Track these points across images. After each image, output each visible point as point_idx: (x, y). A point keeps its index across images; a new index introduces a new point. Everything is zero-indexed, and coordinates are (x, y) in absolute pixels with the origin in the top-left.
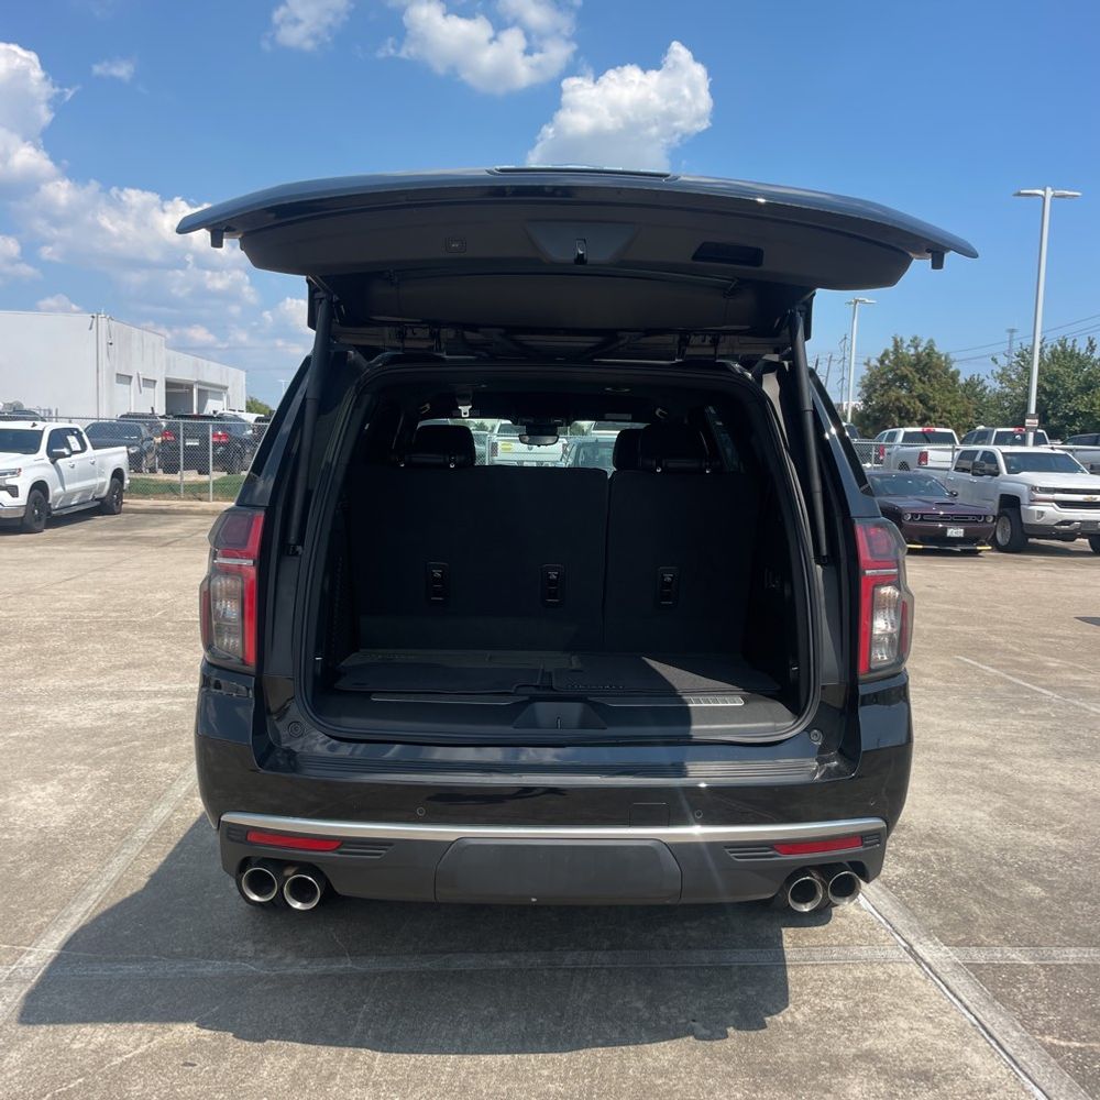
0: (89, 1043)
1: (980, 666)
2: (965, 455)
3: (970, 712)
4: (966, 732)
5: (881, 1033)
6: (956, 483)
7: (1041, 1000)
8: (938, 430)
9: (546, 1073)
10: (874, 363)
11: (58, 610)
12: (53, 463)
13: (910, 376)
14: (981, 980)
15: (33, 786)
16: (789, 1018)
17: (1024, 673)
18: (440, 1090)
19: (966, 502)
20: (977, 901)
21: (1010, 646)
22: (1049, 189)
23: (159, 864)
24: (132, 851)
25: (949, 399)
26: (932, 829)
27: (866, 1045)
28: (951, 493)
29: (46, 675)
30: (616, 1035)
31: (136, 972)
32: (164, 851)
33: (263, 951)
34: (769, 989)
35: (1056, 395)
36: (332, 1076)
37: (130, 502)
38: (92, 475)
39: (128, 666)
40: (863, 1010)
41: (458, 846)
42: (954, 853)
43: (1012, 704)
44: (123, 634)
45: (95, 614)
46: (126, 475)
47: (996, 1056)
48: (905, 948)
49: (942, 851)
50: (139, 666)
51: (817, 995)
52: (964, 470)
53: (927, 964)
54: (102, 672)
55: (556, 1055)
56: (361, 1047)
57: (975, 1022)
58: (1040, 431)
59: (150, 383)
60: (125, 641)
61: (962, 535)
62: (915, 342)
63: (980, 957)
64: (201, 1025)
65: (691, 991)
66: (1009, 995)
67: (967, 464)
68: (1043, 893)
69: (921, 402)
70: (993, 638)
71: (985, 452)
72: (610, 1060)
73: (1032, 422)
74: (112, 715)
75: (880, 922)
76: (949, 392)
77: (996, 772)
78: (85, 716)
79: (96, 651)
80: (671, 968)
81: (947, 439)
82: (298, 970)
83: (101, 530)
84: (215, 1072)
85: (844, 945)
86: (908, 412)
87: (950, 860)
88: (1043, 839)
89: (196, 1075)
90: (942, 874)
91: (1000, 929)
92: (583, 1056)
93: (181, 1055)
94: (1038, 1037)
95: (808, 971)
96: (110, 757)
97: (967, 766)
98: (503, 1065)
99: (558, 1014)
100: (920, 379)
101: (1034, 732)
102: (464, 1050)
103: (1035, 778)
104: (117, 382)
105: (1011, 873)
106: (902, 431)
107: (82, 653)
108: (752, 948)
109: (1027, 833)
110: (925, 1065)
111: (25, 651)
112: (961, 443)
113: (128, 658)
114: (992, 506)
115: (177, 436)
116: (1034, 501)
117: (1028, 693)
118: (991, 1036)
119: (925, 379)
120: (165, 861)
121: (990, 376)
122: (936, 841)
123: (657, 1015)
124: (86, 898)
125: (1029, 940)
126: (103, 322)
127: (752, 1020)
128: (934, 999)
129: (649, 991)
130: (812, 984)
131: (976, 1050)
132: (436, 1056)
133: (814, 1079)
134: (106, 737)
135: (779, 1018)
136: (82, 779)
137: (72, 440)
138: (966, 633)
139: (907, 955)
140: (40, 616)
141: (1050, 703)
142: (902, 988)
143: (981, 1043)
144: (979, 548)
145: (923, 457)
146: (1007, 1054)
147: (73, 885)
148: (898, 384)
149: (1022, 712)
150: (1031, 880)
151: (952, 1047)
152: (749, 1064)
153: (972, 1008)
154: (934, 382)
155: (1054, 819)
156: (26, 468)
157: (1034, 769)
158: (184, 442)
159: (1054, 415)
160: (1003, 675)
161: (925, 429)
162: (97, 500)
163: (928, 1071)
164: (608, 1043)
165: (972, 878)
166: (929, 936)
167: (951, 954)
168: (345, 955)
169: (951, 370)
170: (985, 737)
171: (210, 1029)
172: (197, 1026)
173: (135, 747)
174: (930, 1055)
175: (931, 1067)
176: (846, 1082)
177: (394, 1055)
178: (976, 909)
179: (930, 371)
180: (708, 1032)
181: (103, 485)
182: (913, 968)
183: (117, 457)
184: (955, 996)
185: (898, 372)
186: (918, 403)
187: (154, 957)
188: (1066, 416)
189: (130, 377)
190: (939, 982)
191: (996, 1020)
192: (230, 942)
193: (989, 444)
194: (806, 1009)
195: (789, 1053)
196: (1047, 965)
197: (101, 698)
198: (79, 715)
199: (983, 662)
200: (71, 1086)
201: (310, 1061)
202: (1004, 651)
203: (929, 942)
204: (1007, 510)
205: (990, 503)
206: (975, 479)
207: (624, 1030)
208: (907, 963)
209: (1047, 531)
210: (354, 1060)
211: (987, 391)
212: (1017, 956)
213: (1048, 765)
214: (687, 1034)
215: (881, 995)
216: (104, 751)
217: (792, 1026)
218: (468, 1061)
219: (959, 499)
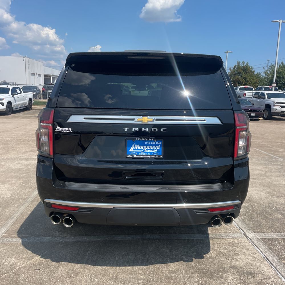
0: (10, 262)
1: (261, 151)
2: (256, 94)
3: (258, 164)
4: (258, 170)
5: (237, 260)
6: (253, 101)
7: (283, 249)
8: (249, 87)
9: (140, 272)
10: (232, 69)
11: (13, 136)
12: (13, 96)
13: (241, 72)
14: (265, 243)
15: (2, 185)
16: (210, 255)
17: (273, 153)
18: (110, 278)
19: (256, 106)
20: (263, 219)
21: (268, 145)
22: (281, 20)
23: (34, 208)
24: (27, 204)
25: (252, 78)
26: (249, 198)
27: (233, 264)
28: (252, 104)
29: (8, 154)
30: (161, 260)
31: (25, 240)
32: (36, 204)
33: (61, 234)
34: (205, 246)
35: (280, 77)
36: (78, 273)
37: (34, 107)
38: (23, 100)
39: (31, 151)
40: (232, 253)
41: (114, 210)
42: (256, 205)
43: (270, 162)
44: (30, 142)
45: (23, 137)
46: (33, 100)
47: (271, 267)
48: (243, 233)
49: (252, 204)
50: (33, 151)
51: (218, 248)
52: (255, 98)
53: (250, 238)
54: (23, 153)
55: (143, 267)
56: (87, 264)
57: (264, 256)
58: (276, 87)
59: (40, 75)
60: (30, 144)
61: (255, 115)
62: (243, 63)
63: (265, 236)
64: (42, 257)
65: (182, 247)
66: (273, 248)
67: (257, 96)
68: (281, 217)
69: (244, 79)
70: (264, 143)
71: (262, 93)
72: (159, 268)
73: (274, 85)
74: (25, 165)
75: (236, 225)
76: (252, 77)
77: (266, 181)
78: (17, 165)
79: (22, 147)
80: (176, 240)
81: (251, 89)
82: (70, 240)
83: (27, 114)
84: (45, 272)
85: (226, 233)
86: (241, 82)
87: (255, 207)
88: (281, 201)
89: (39, 273)
90: (253, 211)
91: (270, 228)
92: (151, 267)
93: (36, 266)
94: (283, 261)
95: (216, 240)
96: (23, 177)
97: (258, 179)
98: (128, 270)
99: (144, 254)
100: (244, 73)
101: (276, 169)
102: (117, 265)
103: (277, 183)
104: (31, 75)
105: (272, 211)
106: (239, 87)
107: (18, 148)
108: (200, 233)
109: (276, 199)
110: (250, 270)
111: (3, 147)
112: (255, 90)
113: (31, 149)
114: (263, 107)
115: (46, 89)
116: (274, 106)
117: (274, 158)
118: (269, 261)
119: (246, 73)
120: (36, 207)
121: (262, 73)
122: (251, 201)
123: (173, 254)
124: (13, 218)
125: (278, 231)
126: (27, 59)
127: (200, 255)
128: (252, 249)
129: (170, 247)
130: (217, 244)
131: (265, 265)
132: (109, 267)
133: (218, 274)
134: (23, 171)
135: (208, 255)
136: (15, 183)
137: (18, 90)
138: (257, 142)
139: (244, 235)
140: (8, 138)
141: (280, 161)
142: (242, 246)
143: (266, 263)
144: (259, 119)
145: (245, 94)
146: (274, 267)
147: (10, 214)
148: (238, 75)
149: (273, 164)
150: (278, 213)
151: (258, 264)
152: (199, 270)
153: (263, 252)
154: (248, 74)
155: (283, 195)
156: (6, 98)
157: (277, 180)
158: (48, 91)
159: (279, 83)
160: (267, 153)
161: (245, 87)
162: (25, 106)
163: (251, 272)
164: (158, 263)
165: (262, 212)
166: (250, 230)
167: (256, 235)
168: (84, 236)
169: (252, 71)
170: (263, 171)
171: (45, 258)
172: (41, 257)
173: (30, 174)
174: (252, 267)
175: (252, 271)
176: (228, 275)
177: (97, 267)
178: (263, 221)
179: (247, 71)
180: (187, 260)
181: (26, 102)
182: (246, 239)
183: (30, 95)
184: (258, 248)
185: (238, 71)
186: (243, 79)
187: (30, 236)
188: (282, 83)
189: (35, 74)
190: (253, 244)
191: (270, 256)
192: (52, 231)
193: (262, 91)
194: (215, 252)
195: (210, 266)
196: (284, 239)
197: (22, 160)
198: (16, 165)
199: (261, 150)
200: (3, 276)
201: (72, 269)
202: (268, 147)
203: (250, 232)
204: (267, 108)
205: (262, 106)
206: (259, 100)
207: (163, 259)
208: (244, 238)
209: (278, 114)
210: (85, 268)
211: (262, 76)
212: (275, 236)
213: (281, 179)
214: (181, 260)
215: (237, 248)
216: (22, 175)
217: (211, 257)
218: (118, 268)
219: (254, 106)
